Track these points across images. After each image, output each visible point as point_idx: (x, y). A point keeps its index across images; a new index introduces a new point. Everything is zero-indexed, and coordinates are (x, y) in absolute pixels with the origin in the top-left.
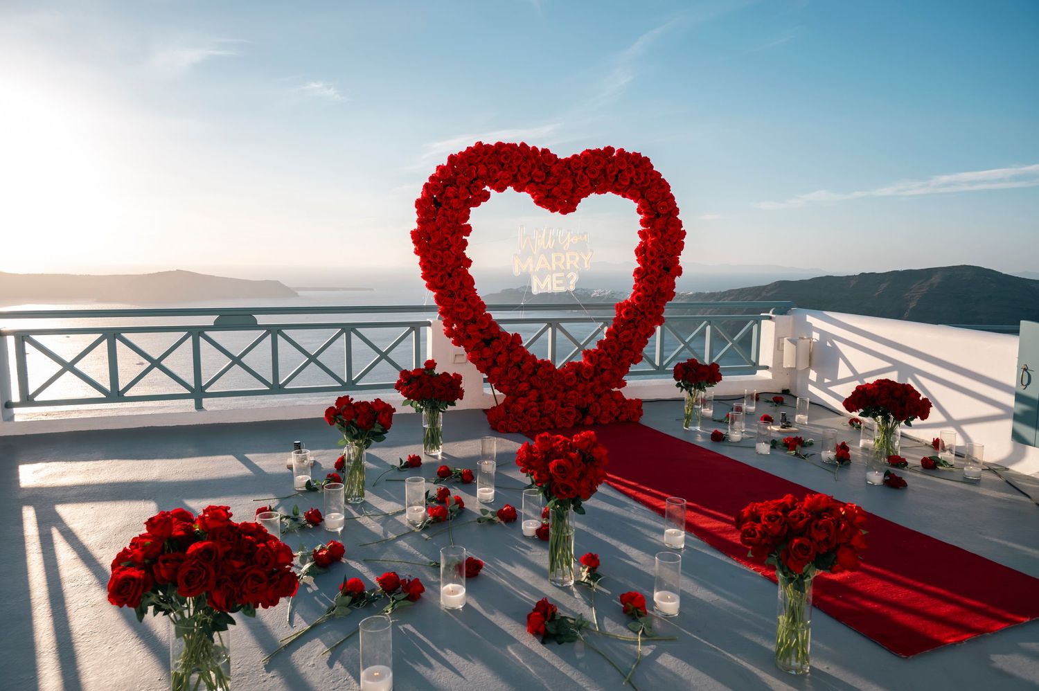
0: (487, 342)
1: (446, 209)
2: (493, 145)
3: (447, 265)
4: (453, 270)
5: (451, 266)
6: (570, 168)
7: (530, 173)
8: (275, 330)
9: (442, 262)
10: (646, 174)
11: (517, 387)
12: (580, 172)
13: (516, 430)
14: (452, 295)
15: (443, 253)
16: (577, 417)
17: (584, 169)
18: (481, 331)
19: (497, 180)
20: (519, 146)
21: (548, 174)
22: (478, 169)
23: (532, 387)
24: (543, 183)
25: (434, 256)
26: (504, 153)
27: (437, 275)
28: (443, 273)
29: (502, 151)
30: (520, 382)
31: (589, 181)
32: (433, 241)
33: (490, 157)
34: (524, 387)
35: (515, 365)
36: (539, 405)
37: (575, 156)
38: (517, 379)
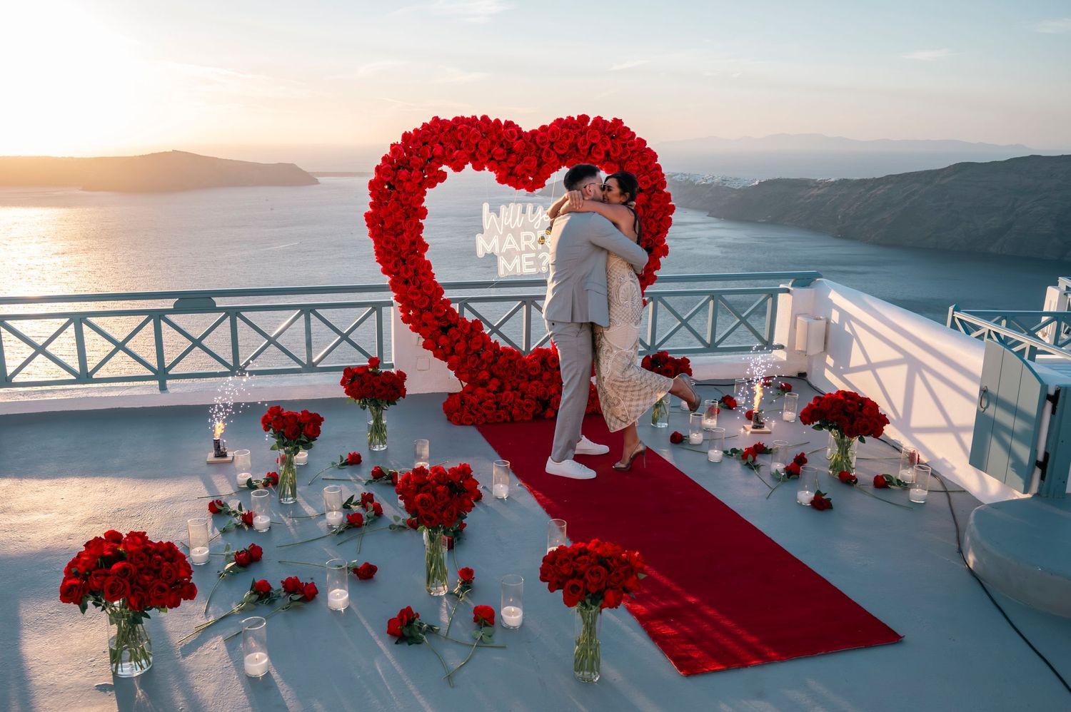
0: (445, 330)
1: (399, 192)
2: (451, 120)
3: (401, 250)
4: (407, 255)
5: (405, 251)
6: (535, 143)
7: (490, 151)
8: (234, 313)
9: (395, 248)
10: (624, 146)
11: (477, 376)
12: (546, 147)
13: (471, 423)
14: (406, 282)
15: (396, 238)
16: (536, 409)
17: (552, 143)
18: (437, 318)
19: (454, 160)
20: (479, 119)
21: (510, 151)
22: (432, 148)
23: (493, 375)
24: (505, 160)
25: (387, 242)
26: (460, 130)
27: (391, 261)
28: (396, 258)
29: (459, 128)
30: (480, 371)
31: (556, 156)
32: (387, 226)
33: (446, 135)
34: (484, 375)
35: (474, 353)
36: (497, 397)
37: (543, 128)
38: (477, 367)
